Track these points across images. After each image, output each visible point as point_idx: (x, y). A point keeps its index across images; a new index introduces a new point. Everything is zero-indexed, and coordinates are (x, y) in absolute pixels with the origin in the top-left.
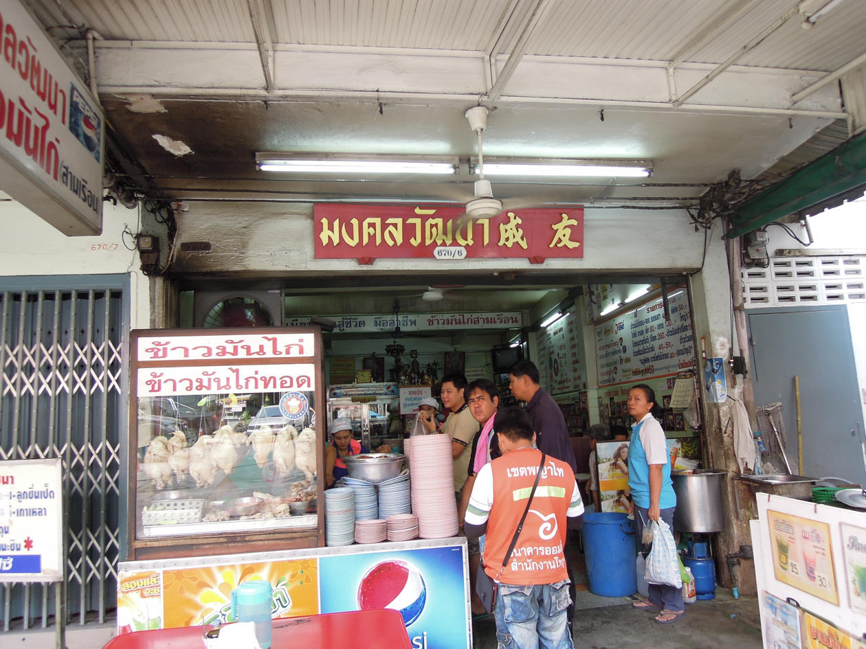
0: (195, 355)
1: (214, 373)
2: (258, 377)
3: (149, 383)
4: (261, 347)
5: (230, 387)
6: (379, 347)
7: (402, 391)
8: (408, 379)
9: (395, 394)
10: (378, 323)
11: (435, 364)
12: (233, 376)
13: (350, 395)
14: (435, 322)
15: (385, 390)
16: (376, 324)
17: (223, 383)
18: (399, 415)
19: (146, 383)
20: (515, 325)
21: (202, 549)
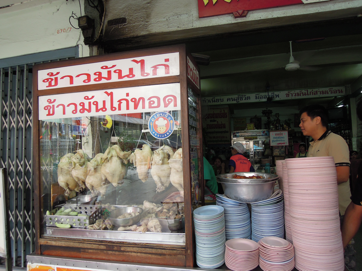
0: (78, 82)
1: (93, 97)
2: (129, 98)
3: (46, 108)
4: (131, 70)
5: (106, 109)
6: (258, 112)
7: (271, 133)
8: (275, 127)
9: (267, 135)
10: (258, 97)
11: (289, 120)
12: (108, 99)
13: (243, 136)
14: (290, 95)
15: (262, 134)
16: (256, 98)
17: (100, 106)
18: (270, 146)
19: (45, 109)
20: (341, 94)
21: (88, 252)
